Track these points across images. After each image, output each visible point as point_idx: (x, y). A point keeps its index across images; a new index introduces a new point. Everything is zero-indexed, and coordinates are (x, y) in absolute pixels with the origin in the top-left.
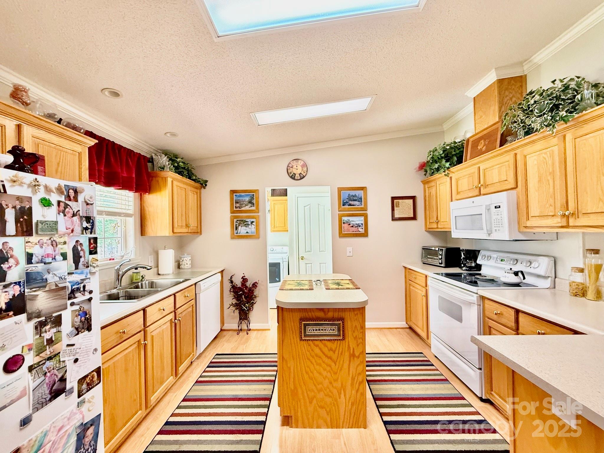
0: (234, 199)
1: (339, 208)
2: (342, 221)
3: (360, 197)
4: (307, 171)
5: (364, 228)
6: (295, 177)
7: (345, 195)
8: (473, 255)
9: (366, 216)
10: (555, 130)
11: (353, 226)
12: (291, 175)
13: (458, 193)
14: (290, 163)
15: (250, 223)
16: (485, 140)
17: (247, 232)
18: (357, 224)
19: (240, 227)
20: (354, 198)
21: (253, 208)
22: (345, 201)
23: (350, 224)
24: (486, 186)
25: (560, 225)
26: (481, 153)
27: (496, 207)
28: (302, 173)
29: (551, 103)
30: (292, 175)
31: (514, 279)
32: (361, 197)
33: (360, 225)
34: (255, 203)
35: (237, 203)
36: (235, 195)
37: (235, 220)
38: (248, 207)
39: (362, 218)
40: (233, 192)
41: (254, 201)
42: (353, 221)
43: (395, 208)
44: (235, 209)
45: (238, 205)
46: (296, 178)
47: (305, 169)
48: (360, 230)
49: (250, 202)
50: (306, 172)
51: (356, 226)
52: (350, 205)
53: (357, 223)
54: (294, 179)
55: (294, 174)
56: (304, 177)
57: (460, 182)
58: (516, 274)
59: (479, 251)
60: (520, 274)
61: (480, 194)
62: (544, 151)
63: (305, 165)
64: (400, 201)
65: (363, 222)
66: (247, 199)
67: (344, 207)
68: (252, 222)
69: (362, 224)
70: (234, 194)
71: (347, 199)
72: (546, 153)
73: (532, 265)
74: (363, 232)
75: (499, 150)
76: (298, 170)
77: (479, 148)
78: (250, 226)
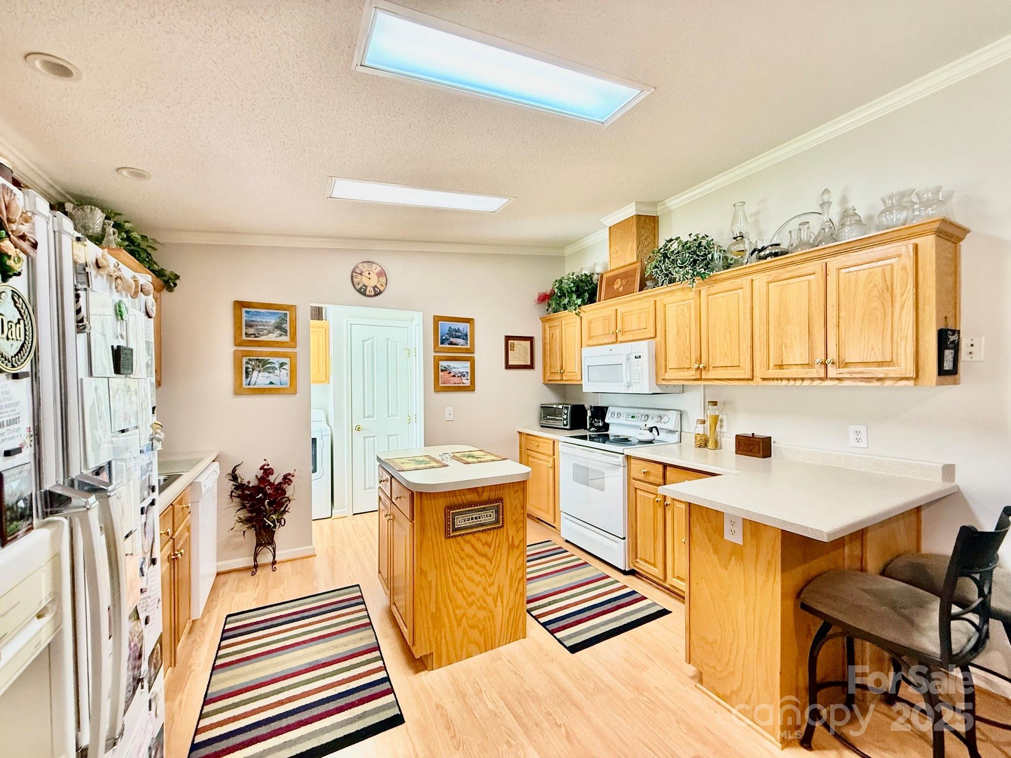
0: (244, 319)
1: (436, 346)
2: (440, 368)
3: (465, 333)
4: (386, 284)
5: (469, 378)
6: (365, 290)
7: (445, 326)
8: (600, 412)
9: (472, 361)
10: (694, 284)
11: (454, 376)
12: (358, 287)
13: (590, 338)
14: (357, 267)
15: (277, 366)
16: (622, 279)
17: (271, 383)
18: (460, 373)
19: (255, 373)
20: (457, 334)
21: (284, 339)
22: (444, 338)
23: (450, 373)
24: (623, 332)
25: (694, 378)
26: (617, 294)
27: (636, 358)
28: (379, 286)
29: (691, 258)
30: (361, 288)
31: (648, 436)
32: (467, 333)
33: (465, 373)
34: (288, 329)
35: (249, 325)
36: (246, 312)
37: (245, 360)
38: (275, 335)
39: (468, 364)
40: (240, 305)
41: (287, 326)
42: (455, 368)
43: (510, 352)
44: (244, 338)
45: (251, 331)
46: (367, 293)
47: (383, 280)
48: (464, 381)
49: (279, 327)
50: (384, 285)
51: (459, 375)
52: (451, 343)
53: (461, 370)
54: (364, 294)
55: (364, 285)
56: (381, 292)
57: (593, 325)
58: (651, 430)
59: (607, 408)
60: (654, 429)
61: (616, 342)
62: (682, 303)
63: (384, 274)
64: (515, 342)
65: (469, 370)
66: (273, 321)
67: (442, 346)
68: (282, 365)
69: (467, 373)
70: (244, 310)
71: (447, 334)
72: (683, 305)
73: (663, 420)
74: (469, 385)
75: (637, 295)
76: (372, 282)
77: (615, 287)
78: (277, 372)
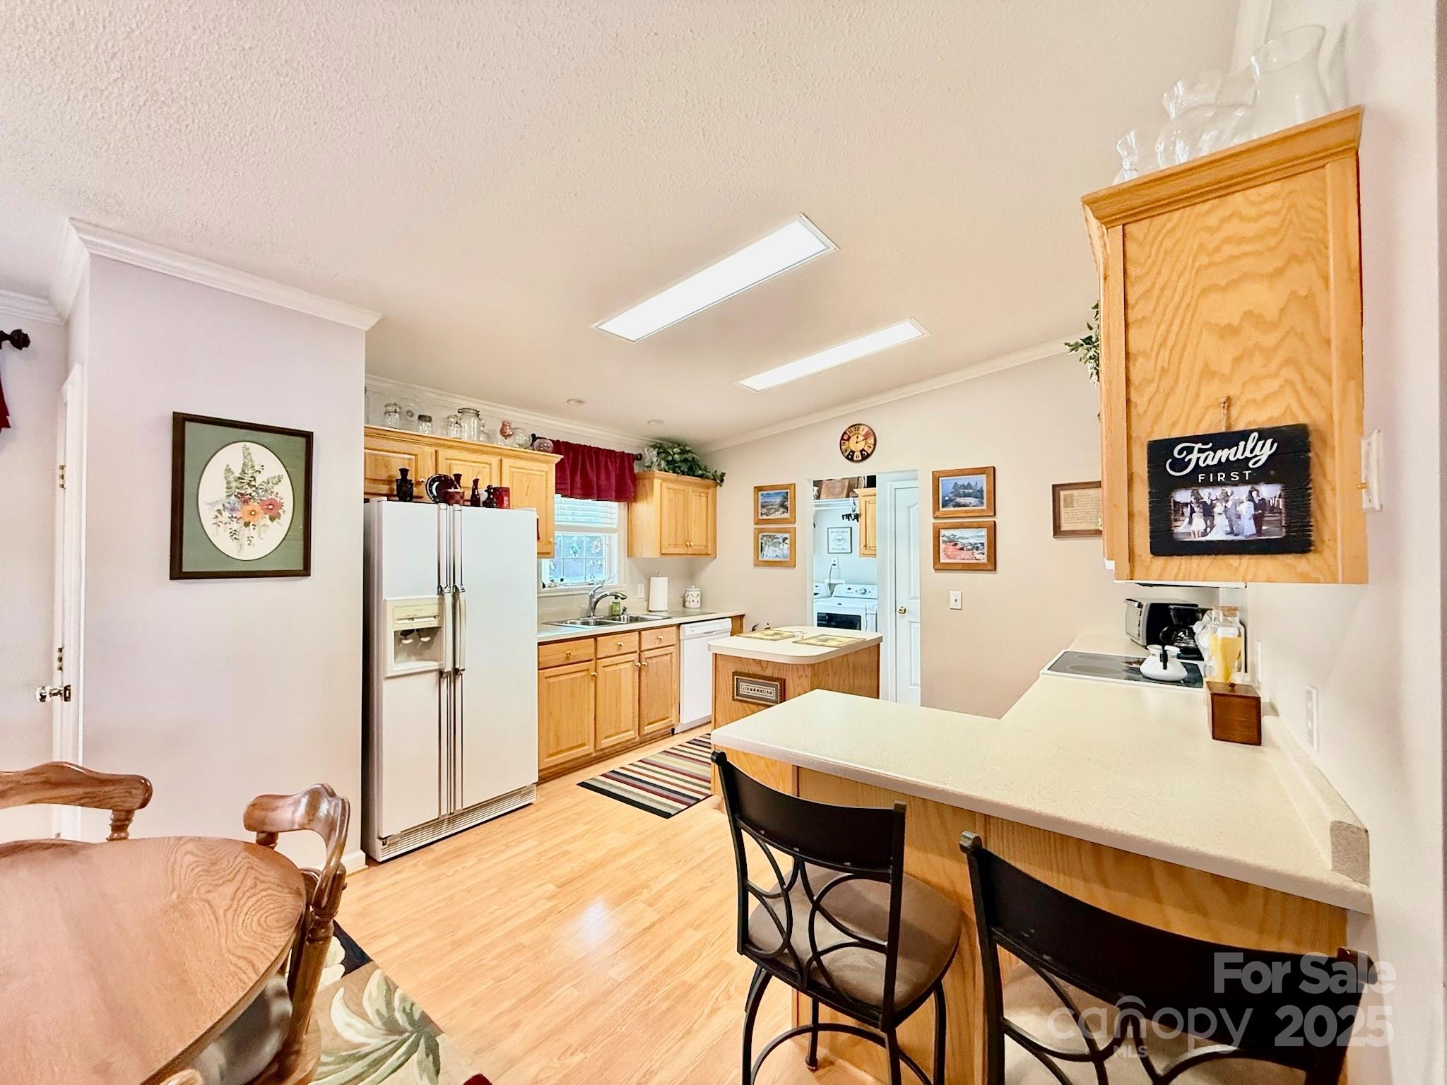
0: (760, 500)
1: (936, 508)
2: (941, 538)
3: (979, 488)
4: (875, 445)
5: (986, 554)
6: (853, 456)
7: (947, 485)
9: (993, 530)
11: (962, 549)
12: (846, 454)
14: (845, 433)
15: (781, 540)
17: (777, 556)
18: (971, 545)
19: (767, 546)
20: (966, 491)
21: (786, 515)
22: (947, 498)
23: (956, 544)
28: (866, 448)
30: (849, 454)
33: (979, 545)
35: (763, 507)
36: (762, 495)
37: (760, 535)
38: (779, 513)
39: (984, 532)
40: (758, 489)
41: (788, 504)
42: (964, 538)
43: (1063, 510)
44: (760, 517)
45: (765, 511)
46: (855, 458)
47: (871, 441)
48: (978, 557)
49: (783, 505)
50: (872, 447)
52: (958, 505)
53: (973, 541)
54: (852, 460)
55: (852, 451)
56: (869, 455)
63: (872, 434)
64: (1076, 493)
65: (984, 540)
66: (778, 500)
67: (944, 509)
68: (785, 539)
69: (982, 544)
70: (760, 493)
71: (952, 492)
74: (985, 561)
76: (856, 445)
78: (781, 545)
